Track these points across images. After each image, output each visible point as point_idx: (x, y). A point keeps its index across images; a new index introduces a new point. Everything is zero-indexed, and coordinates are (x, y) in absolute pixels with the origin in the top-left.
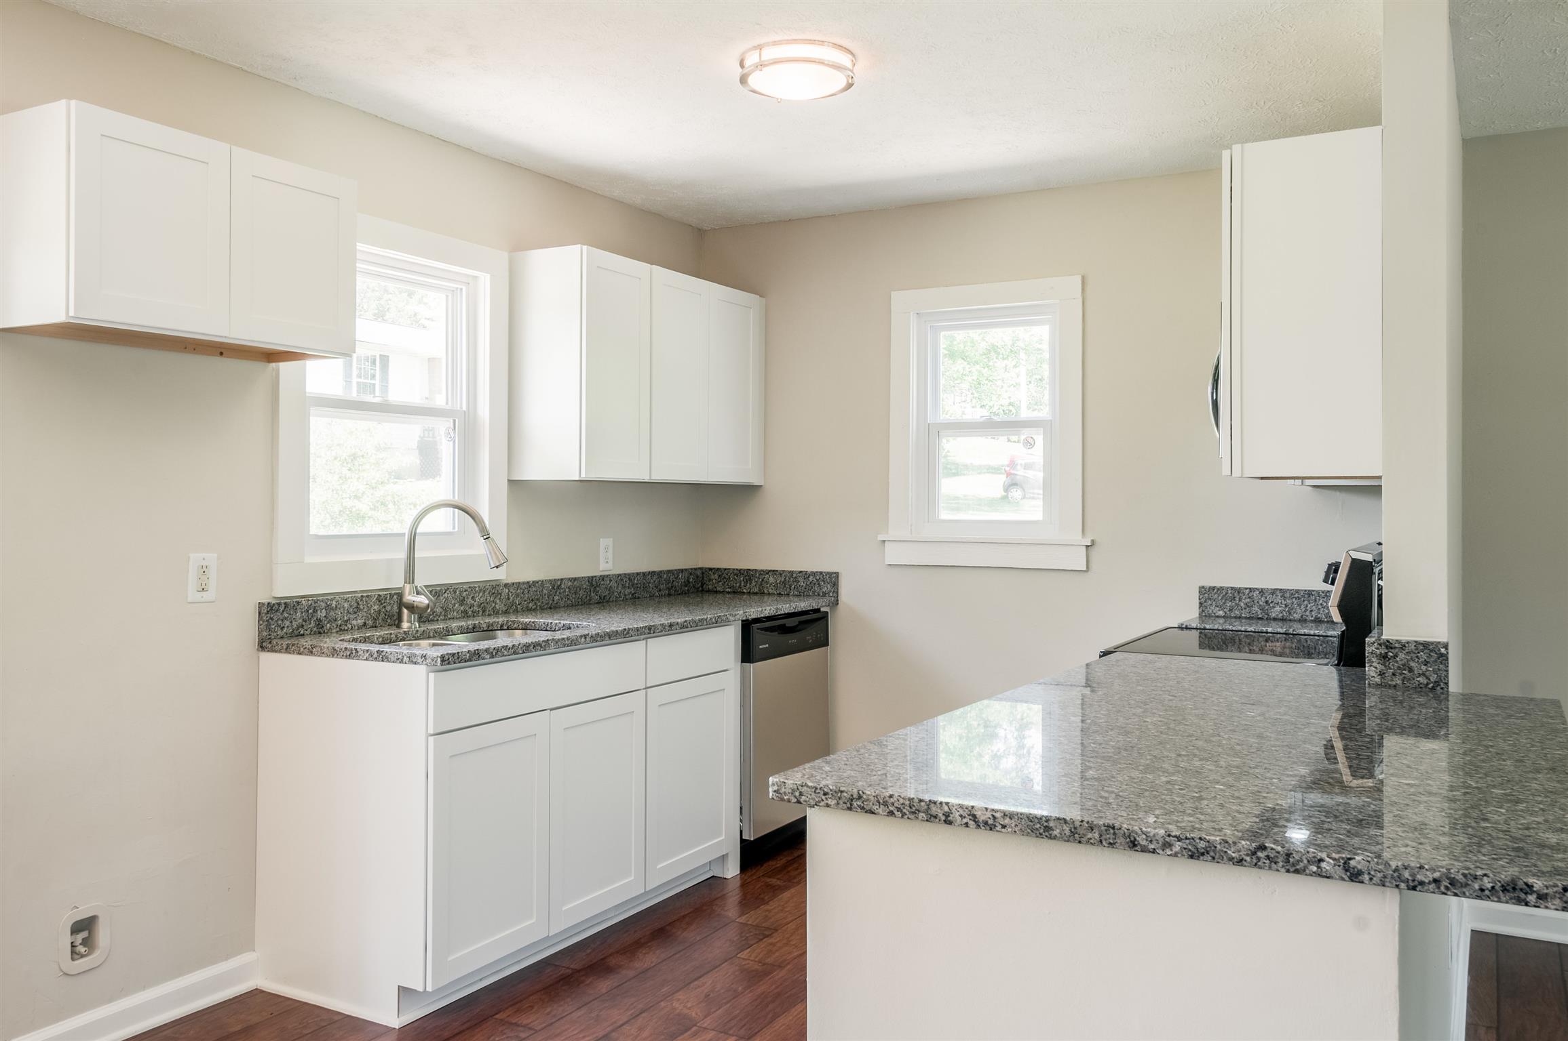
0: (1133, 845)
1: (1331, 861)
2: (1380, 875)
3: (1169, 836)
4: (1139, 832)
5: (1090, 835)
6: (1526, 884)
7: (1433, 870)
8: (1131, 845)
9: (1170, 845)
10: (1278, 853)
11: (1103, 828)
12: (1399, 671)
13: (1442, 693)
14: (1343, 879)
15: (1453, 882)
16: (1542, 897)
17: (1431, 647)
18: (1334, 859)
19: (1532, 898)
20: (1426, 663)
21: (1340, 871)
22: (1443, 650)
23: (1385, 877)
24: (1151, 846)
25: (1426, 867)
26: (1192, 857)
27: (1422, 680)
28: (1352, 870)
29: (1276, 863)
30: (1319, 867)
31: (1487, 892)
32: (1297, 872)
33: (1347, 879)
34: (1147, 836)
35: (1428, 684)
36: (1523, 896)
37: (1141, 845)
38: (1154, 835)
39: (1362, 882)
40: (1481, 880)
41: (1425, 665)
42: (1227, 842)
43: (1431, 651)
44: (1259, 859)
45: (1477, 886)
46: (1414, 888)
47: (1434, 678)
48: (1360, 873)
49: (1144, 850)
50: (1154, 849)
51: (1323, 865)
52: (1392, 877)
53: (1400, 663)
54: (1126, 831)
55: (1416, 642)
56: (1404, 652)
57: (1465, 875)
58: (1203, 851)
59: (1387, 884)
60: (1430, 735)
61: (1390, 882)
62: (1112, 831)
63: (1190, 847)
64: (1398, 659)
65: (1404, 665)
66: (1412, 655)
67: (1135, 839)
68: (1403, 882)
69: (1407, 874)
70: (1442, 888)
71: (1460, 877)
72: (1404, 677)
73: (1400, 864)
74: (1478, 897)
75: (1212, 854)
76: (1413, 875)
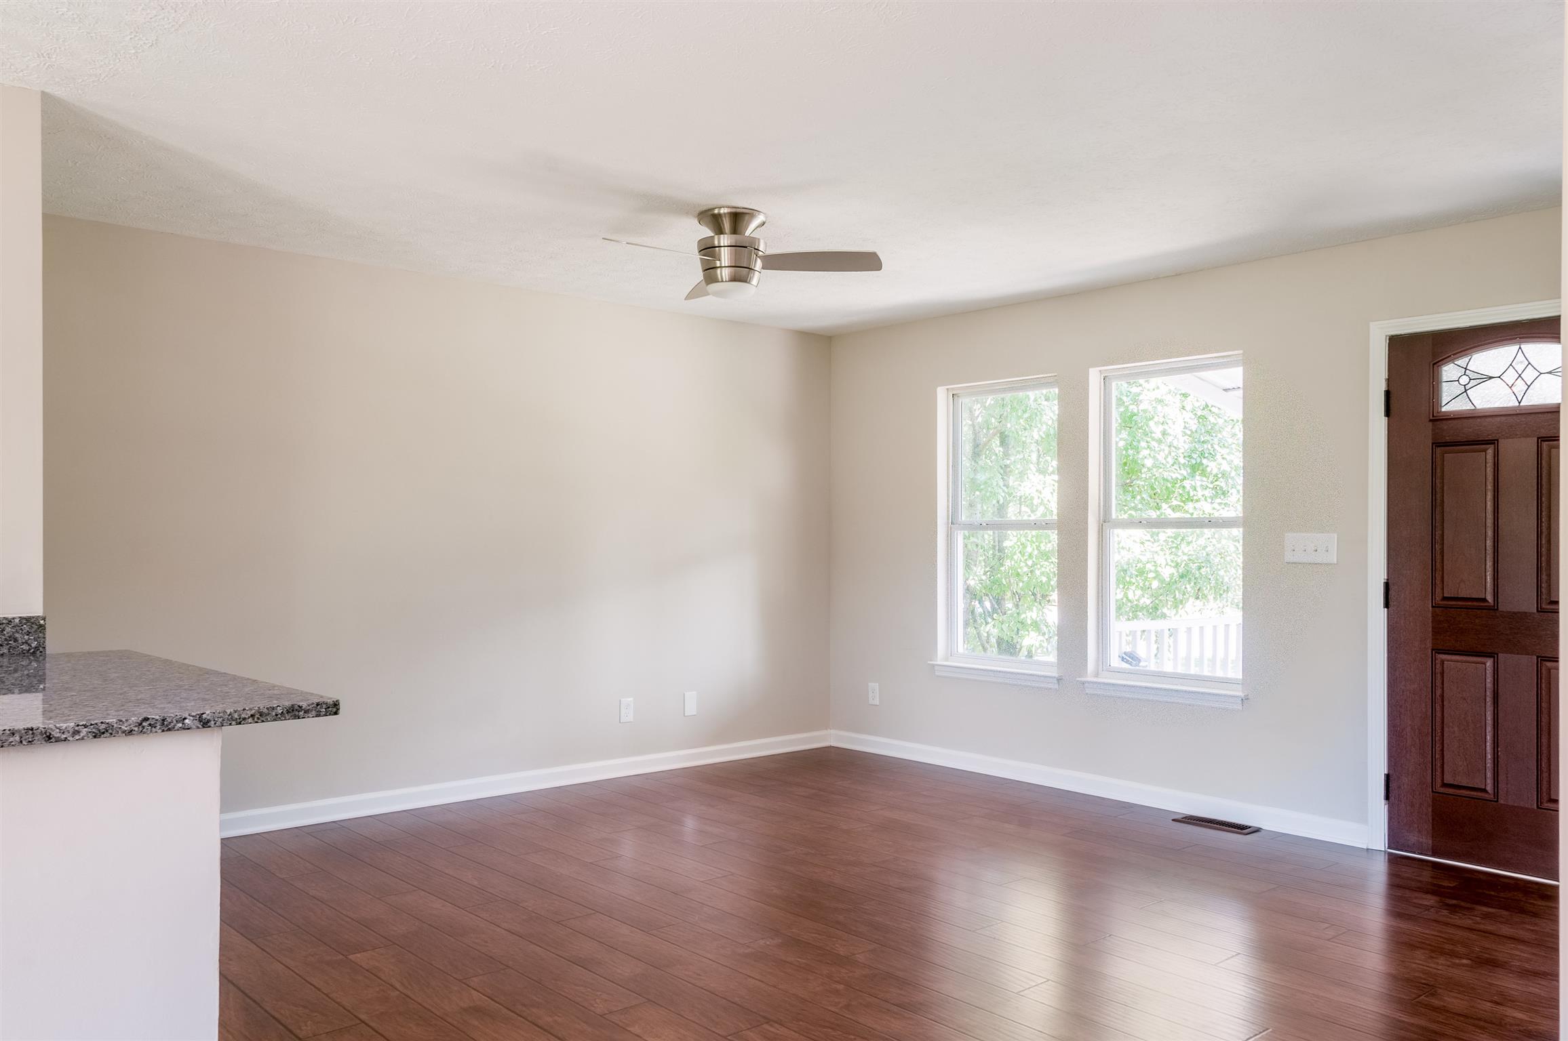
0: (49, 738)
1: (191, 718)
2: (220, 720)
3: (78, 726)
4: (54, 728)
5: (11, 739)
6: (299, 706)
7: (251, 709)
8: (47, 739)
9: (78, 732)
10: (157, 720)
11: (23, 732)
12: (6, 642)
13: (41, 656)
14: (198, 728)
15: (261, 714)
16: (306, 712)
17: (32, 620)
18: (193, 716)
19: (301, 713)
20: (28, 633)
21: (197, 723)
22: (42, 622)
23: (223, 720)
24: (64, 736)
25: (247, 709)
26: (95, 737)
27: (25, 647)
28: (204, 721)
29: (155, 727)
30: (183, 724)
31: (279, 716)
32: (169, 730)
33: (201, 727)
34: (60, 730)
35: (29, 650)
36: (297, 713)
37: (55, 738)
38: (66, 728)
39: (210, 727)
40: (276, 709)
41: (28, 635)
42: (121, 721)
43: (33, 623)
44: (143, 727)
45: (274, 714)
46: (240, 723)
47: (34, 644)
48: (209, 721)
49: (58, 740)
50: (66, 738)
51: (187, 721)
52: (228, 719)
53: (7, 635)
54: (43, 730)
55: (20, 617)
56: (10, 626)
57: (267, 708)
58: (103, 731)
59: (225, 724)
60: (29, 689)
61: (227, 723)
62: (31, 732)
63: (94, 730)
64: (5, 633)
65: (10, 637)
66: (17, 628)
67: (50, 734)
68: (234, 721)
69: (236, 716)
70: (256, 719)
71: (265, 711)
72: (10, 647)
73: (232, 710)
74: (275, 720)
75: (110, 731)
76: (240, 715)
